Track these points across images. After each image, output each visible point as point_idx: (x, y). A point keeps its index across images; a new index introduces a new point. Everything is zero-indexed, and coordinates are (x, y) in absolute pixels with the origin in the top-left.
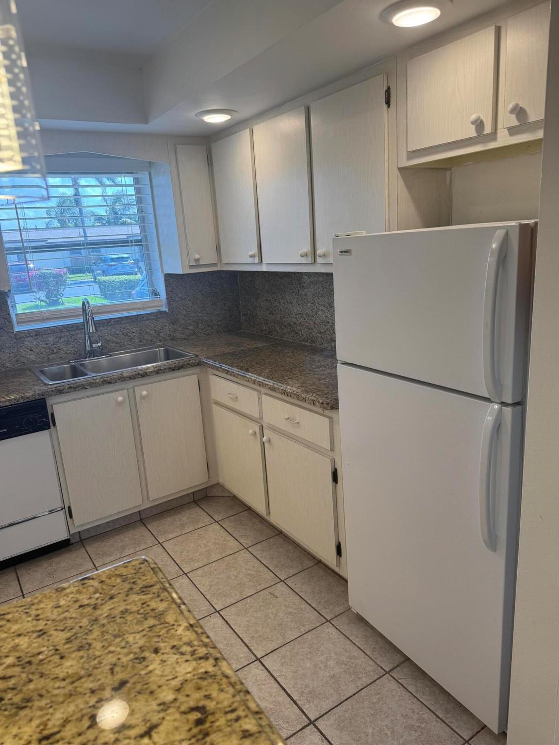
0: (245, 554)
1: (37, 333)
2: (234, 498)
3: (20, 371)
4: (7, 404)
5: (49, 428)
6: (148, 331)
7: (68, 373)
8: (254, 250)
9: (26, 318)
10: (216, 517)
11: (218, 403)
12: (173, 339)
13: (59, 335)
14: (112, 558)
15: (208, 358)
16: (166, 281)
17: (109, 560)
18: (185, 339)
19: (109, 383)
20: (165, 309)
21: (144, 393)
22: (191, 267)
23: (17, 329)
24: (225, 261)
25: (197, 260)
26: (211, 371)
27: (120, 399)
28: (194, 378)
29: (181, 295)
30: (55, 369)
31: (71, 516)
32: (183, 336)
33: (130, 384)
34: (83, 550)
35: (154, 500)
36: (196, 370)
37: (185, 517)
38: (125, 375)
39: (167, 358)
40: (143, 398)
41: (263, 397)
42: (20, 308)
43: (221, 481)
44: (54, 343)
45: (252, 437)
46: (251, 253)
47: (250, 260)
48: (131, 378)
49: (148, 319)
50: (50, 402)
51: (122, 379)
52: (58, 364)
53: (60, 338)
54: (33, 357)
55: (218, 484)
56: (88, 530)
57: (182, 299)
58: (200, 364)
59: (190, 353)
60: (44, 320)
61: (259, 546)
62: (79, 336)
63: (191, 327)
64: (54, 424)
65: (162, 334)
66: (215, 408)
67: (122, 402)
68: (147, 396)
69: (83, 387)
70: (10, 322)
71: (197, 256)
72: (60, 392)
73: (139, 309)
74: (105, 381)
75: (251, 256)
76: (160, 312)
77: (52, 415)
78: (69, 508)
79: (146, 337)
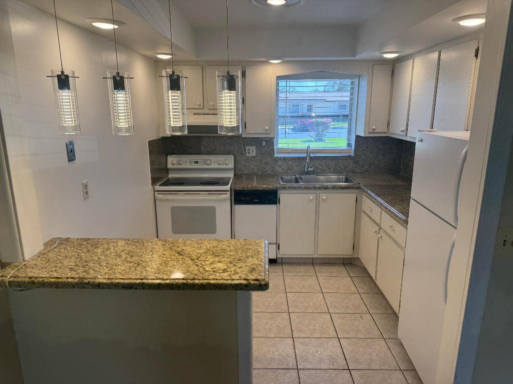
0: (358, 296)
1: (284, 159)
2: (365, 269)
3: (274, 175)
4: (261, 189)
5: (276, 204)
6: (340, 165)
7: (294, 181)
8: (404, 128)
9: (282, 151)
10: (351, 275)
11: (364, 212)
12: (353, 172)
13: (294, 161)
14: (292, 274)
15: (364, 186)
16: (356, 139)
17: (290, 275)
18: (361, 173)
19: (308, 189)
20: (352, 154)
21: (324, 197)
22: (369, 133)
23: (276, 155)
24: (390, 131)
25: (374, 129)
26: (364, 194)
27: (311, 198)
28: (354, 196)
29: (363, 148)
30: (288, 177)
31: (279, 249)
32: (360, 171)
33: (318, 191)
34: (281, 267)
35: (320, 255)
36: (357, 191)
37: (334, 269)
38: (317, 186)
39: (346, 182)
40: (324, 200)
41: (383, 212)
42: (280, 146)
43: (359, 257)
44: (291, 165)
45: (375, 234)
46: (402, 129)
47: (401, 133)
48: (319, 188)
49: (341, 159)
50: (279, 192)
51: (315, 188)
52: (291, 176)
53: (295, 163)
54: (280, 170)
55: (359, 258)
56: (286, 258)
57: (364, 150)
58: (358, 188)
59: (357, 180)
60: (289, 153)
61: (367, 295)
62: (303, 163)
63: (366, 167)
64: (279, 203)
65: (347, 169)
66: (363, 215)
67: (313, 199)
68: (325, 199)
69: (295, 188)
70: (273, 152)
71: (374, 127)
72: (284, 188)
73: (338, 153)
74: (306, 187)
75: (402, 131)
76: (350, 156)
77: (279, 198)
78: (279, 244)
79: (338, 169)
